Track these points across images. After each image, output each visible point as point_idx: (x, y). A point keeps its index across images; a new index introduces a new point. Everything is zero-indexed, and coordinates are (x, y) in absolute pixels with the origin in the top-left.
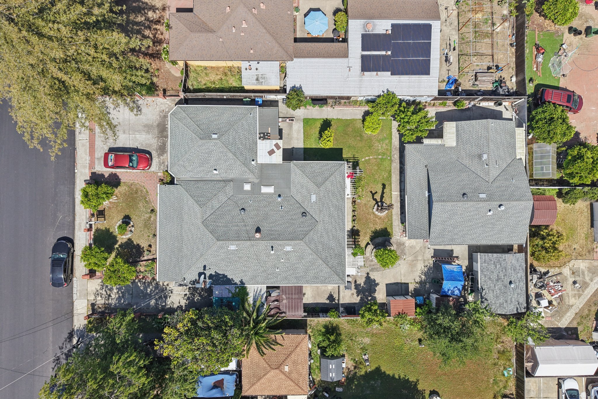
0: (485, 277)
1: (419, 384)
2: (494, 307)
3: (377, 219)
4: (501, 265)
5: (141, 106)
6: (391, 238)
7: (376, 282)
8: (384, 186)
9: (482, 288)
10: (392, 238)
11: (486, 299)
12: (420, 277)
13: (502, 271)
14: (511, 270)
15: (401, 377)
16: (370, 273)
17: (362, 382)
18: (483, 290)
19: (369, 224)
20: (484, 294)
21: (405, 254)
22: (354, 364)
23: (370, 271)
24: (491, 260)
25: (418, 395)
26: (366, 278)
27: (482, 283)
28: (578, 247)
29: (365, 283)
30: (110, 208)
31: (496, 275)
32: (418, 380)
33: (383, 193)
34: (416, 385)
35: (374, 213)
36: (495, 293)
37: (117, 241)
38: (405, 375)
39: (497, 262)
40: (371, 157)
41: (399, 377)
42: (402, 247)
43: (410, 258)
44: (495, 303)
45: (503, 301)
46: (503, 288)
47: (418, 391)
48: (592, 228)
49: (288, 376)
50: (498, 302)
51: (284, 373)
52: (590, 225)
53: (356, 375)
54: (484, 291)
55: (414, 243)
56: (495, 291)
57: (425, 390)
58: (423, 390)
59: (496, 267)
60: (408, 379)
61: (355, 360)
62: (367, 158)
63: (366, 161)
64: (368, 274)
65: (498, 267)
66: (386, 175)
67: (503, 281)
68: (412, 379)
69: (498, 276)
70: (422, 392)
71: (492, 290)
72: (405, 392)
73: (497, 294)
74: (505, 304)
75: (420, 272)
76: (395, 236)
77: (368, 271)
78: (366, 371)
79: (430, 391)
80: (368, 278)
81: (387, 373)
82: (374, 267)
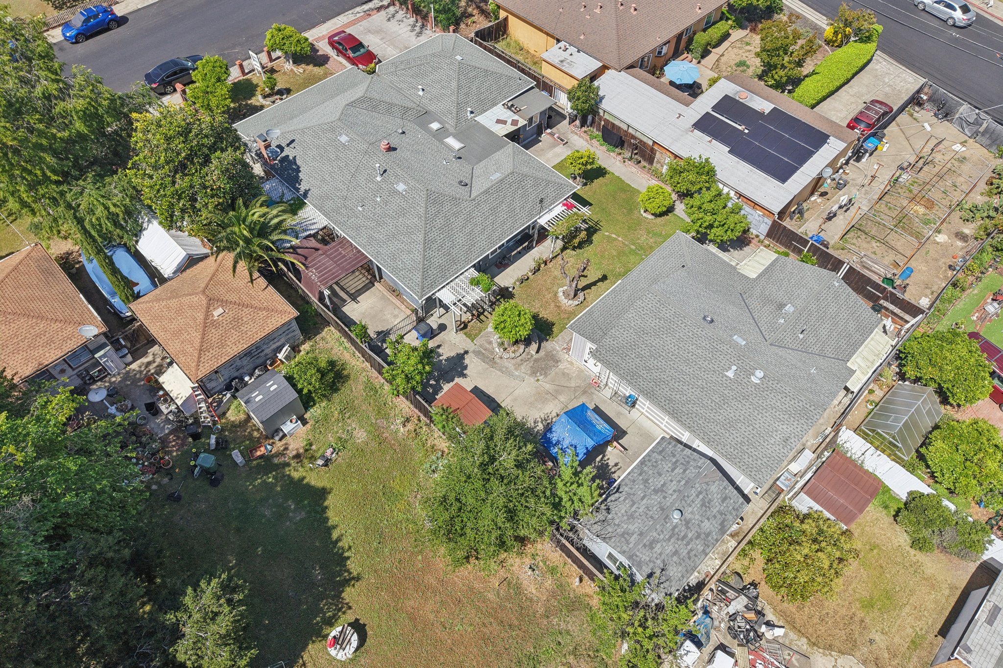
0: (640, 474)
1: (353, 585)
2: (610, 530)
3: (553, 305)
4: (685, 471)
5: (423, 35)
6: (547, 340)
7: (465, 372)
8: (604, 278)
9: (618, 489)
10: (549, 342)
11: (608, 510)
12: (535, 422)
13: (679, 481)
14: (697, 496)
15: (340, 544)
16: (470, 354)
17: (279, 489)
18: (617, 491)
19: (536, 301)
20: (613, 499)
21: (546, 375)
22: (301, 451)
23: (474, 352)
24: (674, 456)
25: (331, 604)
26: (457, 354)
27: (627, 480)
28: (883, 645)
29: (448, 359)
30: (285, 73)
31: (662, 483)
32: (358, 579)
33: (594, 284)
34: (346, 582)
35: (556, 295)
36: (633, 509)
37: (250, 99)
38: (350, 548)
39: (682, 464)
40: (620, 239)
41: (339, 539)
42: (551, 363)
43: (548, 386)
44: (618, 525)
45: (636, 530)
46: (655, 509)
47: (338, 596)
48: (940, 637)
49: (208, 324)
50: (625, 526)
51: (208, 313)
52: (939, 626)
53: (284, 468)
54: (617, 495)
55: (573, 373)
56: (635, 506)
57: (350, 608)
58: (347, 604)
59: (673, 470)
60: (348, 558)
61: (311, 445)
62: (614, 236)
63: (609, 237)
64: (466, 352)
65: (676, 471)
66: (619, 269)
67: (665, 498)
68: (354, 566)
69: (663, 485)
70: (342, 608)
71: (632, 500)
72: (318, 574)
73: (635, 511)
74: (635, 536)
75: (542, 416)
76: (557, 343)
77: (471, 350)
78: (304, 478)
79: (357, 620)
80: (461, 357)
81: (330, 514)
82: (484, 352)
